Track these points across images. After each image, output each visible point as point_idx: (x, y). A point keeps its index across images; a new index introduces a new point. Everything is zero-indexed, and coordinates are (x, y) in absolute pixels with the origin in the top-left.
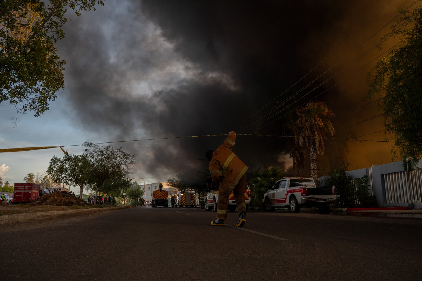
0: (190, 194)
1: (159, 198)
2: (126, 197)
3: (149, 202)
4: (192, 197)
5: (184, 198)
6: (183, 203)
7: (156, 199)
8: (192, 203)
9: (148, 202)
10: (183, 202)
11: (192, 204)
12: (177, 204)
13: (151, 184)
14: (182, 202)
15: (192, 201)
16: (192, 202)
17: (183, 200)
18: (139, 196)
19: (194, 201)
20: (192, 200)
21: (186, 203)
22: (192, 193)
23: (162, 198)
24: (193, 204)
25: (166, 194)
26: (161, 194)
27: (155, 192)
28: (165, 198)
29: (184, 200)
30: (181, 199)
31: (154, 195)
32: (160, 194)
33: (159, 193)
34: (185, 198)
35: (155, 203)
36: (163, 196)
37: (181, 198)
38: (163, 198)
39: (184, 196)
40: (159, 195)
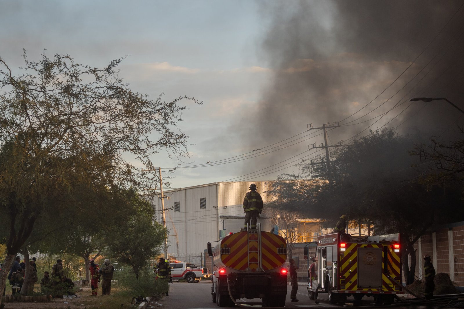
0: (375, 246)
1: (246, 266)
2: (91, 251)
3: (184, 268)
4: (386, 260)
5: (351, 265)
6: (348, 285)
7: (233, 271)
8: (387, 285)
9: (180, 266)
10: (348, 280)
11: (386, 290)
12: (319, 286)
13: (186, 190)
14: (344, 283)
15: (384, 278)
16: (388, 281)
17: (347, 275)
18: (153, 249)
19: (393, 276)
20: (386, 272)
21: (360, 288)
22: (384, 241)
23: (259, 269)
24: (390, 289)
25: (276, 250)
26: (256, 249)
27: (228, 242)
28: (275, 265)
29: (352, 274)
30: (337, 270)
31: (227, 255)
32: (251, 249)
33: (245, 244)
34: (355, 266)
35: (231, 288)
36: (264, 257)
37: (339, 264)
38: (263, 266)
39: (349, 255)
40: (245, 255)
